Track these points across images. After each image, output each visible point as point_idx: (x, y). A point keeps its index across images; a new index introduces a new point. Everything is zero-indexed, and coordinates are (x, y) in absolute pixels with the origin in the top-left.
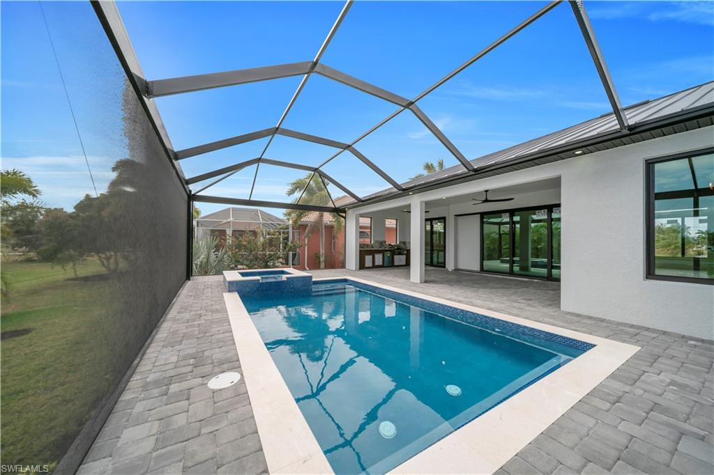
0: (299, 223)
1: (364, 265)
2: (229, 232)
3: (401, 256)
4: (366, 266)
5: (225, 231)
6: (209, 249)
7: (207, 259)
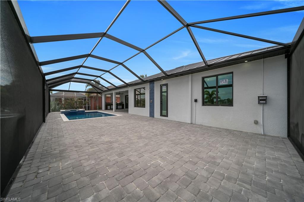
0: (90, 96)
1: (107, 108)
2: (63, 99)
3: (120, 106)
4: (108, 109)
5: (61, 99)
6: (55, 104)
7: (55, 108)
